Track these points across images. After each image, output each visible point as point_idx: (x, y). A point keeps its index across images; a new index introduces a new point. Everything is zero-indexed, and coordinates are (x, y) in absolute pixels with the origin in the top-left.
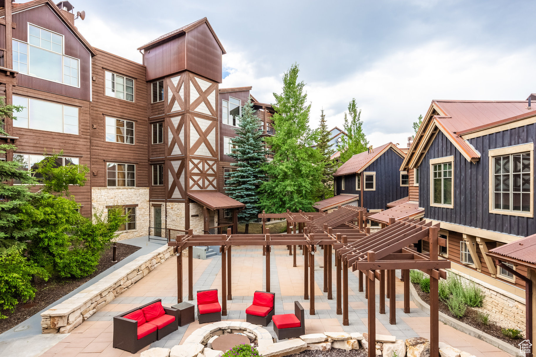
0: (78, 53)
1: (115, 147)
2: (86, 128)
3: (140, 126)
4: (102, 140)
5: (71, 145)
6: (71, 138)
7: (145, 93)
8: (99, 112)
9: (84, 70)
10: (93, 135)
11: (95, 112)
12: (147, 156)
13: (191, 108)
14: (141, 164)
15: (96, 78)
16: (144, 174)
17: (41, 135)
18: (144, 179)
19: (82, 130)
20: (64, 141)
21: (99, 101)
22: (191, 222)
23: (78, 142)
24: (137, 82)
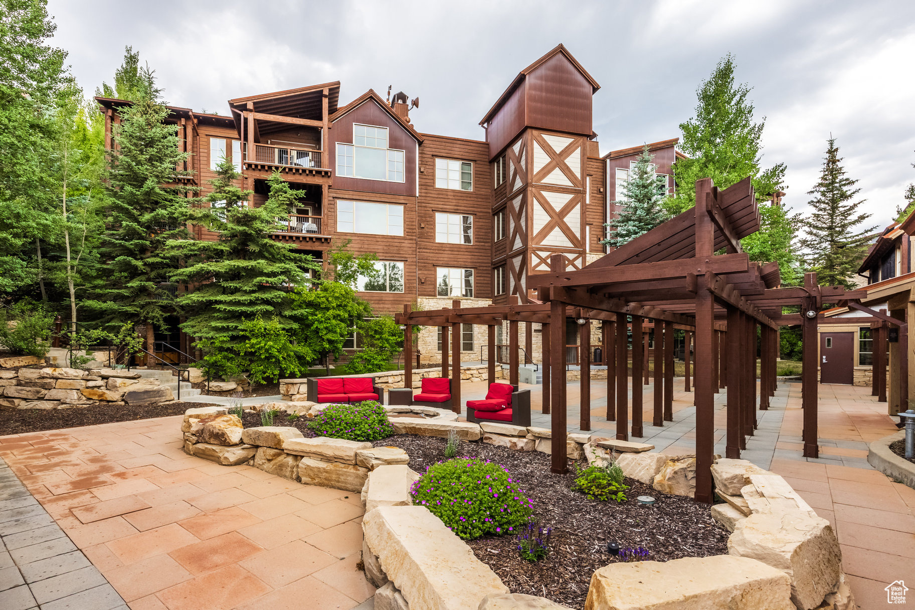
0: (404, 144)
1: (447, 249)
2: (411, 227)
3: (481, 220)
4: (432, 241)
5: (396, 248)
6: (396, 240)
7: (488, 177)
8: (428, 209)
9: (410, 161)
10: (421, 236)
11: (423, 209)
12: (490, 258)
13: (534, 179)
14: (481, 268)
15: (425, 168)
16: (485, 282)
17: (365, 239)
18: (486, 289)
19: (407, 230)
20: (388, 244)
21: (428, 195)
22: (533, 339)
23: (403, 245)
24: (477, 165)
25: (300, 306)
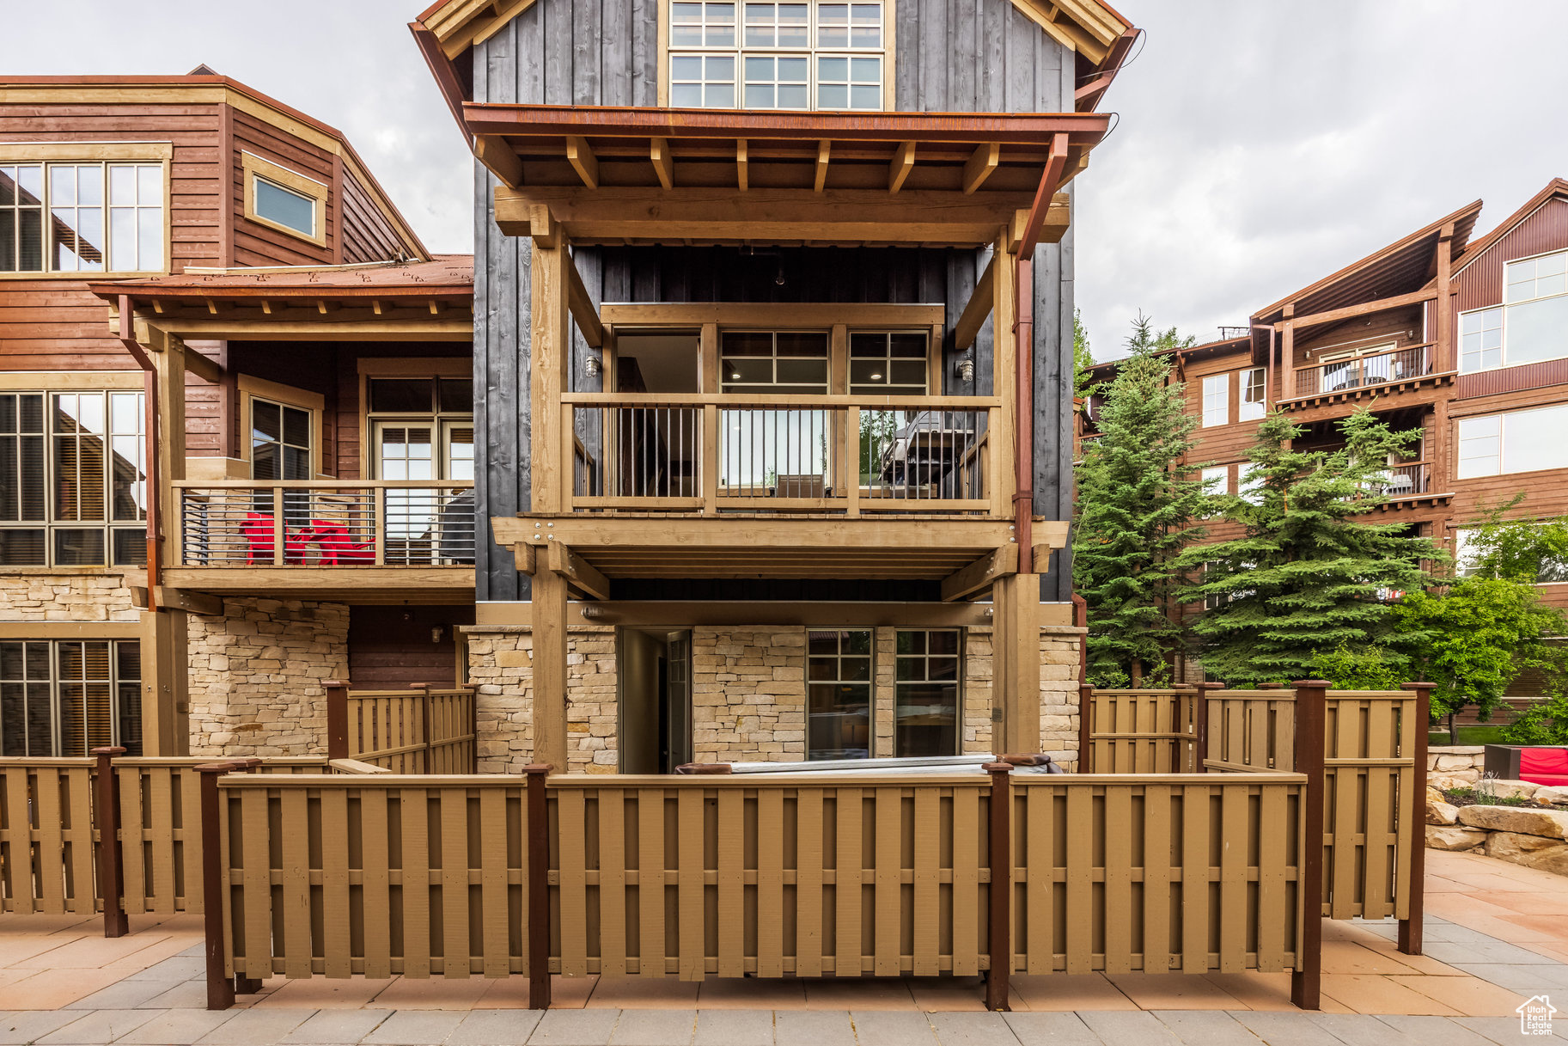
25: (1414, 627)
